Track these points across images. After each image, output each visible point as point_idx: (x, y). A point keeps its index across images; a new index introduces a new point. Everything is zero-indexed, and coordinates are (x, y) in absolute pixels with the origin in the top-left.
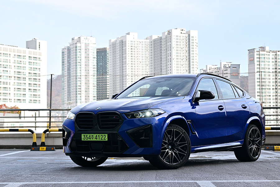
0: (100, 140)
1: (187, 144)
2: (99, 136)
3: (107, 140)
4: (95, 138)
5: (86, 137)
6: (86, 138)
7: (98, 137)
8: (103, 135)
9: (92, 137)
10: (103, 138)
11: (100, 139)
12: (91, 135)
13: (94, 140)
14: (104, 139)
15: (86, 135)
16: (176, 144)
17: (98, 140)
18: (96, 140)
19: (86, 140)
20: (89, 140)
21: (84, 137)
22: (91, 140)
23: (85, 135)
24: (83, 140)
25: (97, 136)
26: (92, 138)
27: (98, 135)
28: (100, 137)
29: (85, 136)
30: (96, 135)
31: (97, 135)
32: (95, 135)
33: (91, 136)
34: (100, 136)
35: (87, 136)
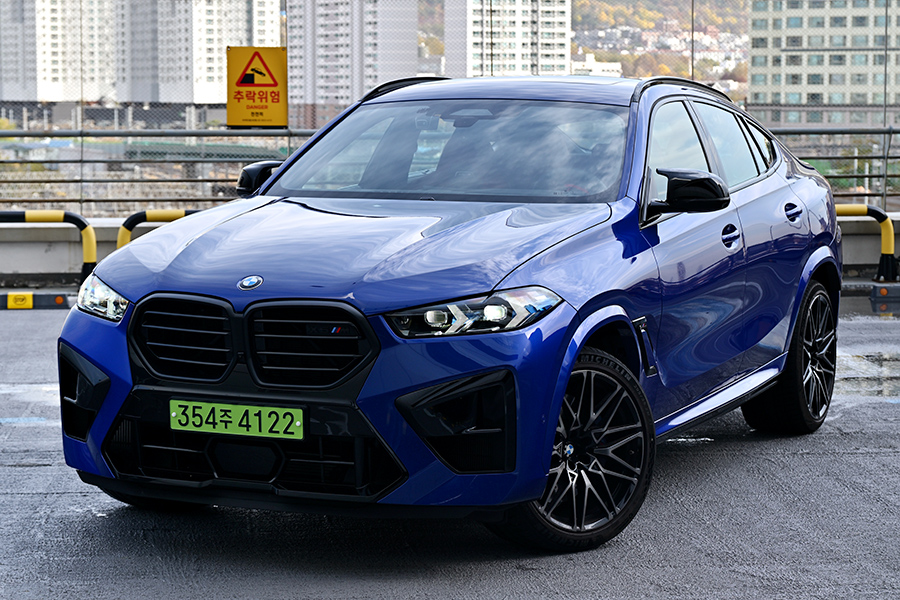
0: (265, 434)
1: (640, 434)
2: (259, 414)
3: (299, 435)
4: (240, 425)
5: (194, 415)
6: (191, 419)
7: (254, 421)
8: (281, 411)
9: (226, 418)
10: (281, 426)
11: (266, 426)
12: (219, 407)
13: (234, 430)
14: (285, 432)
15: (191, 405)
16: (598, 435)
17: (254, 432)
18: (243, 432)
19: (190, 428)
20: (207, 429)
21: (184, 413)
22: (220, 429)
23: (186, 407)
24: (175, 426)
25: (251, 415)
26: (226, 422)
27: (253, 410)
28: (267, 423)
29: (189, 412)
30: (242, 409)
31: (247, 412)
32: (238, 411)
33: (218, 414)
34: (264, 415)
35: (197, 411)
